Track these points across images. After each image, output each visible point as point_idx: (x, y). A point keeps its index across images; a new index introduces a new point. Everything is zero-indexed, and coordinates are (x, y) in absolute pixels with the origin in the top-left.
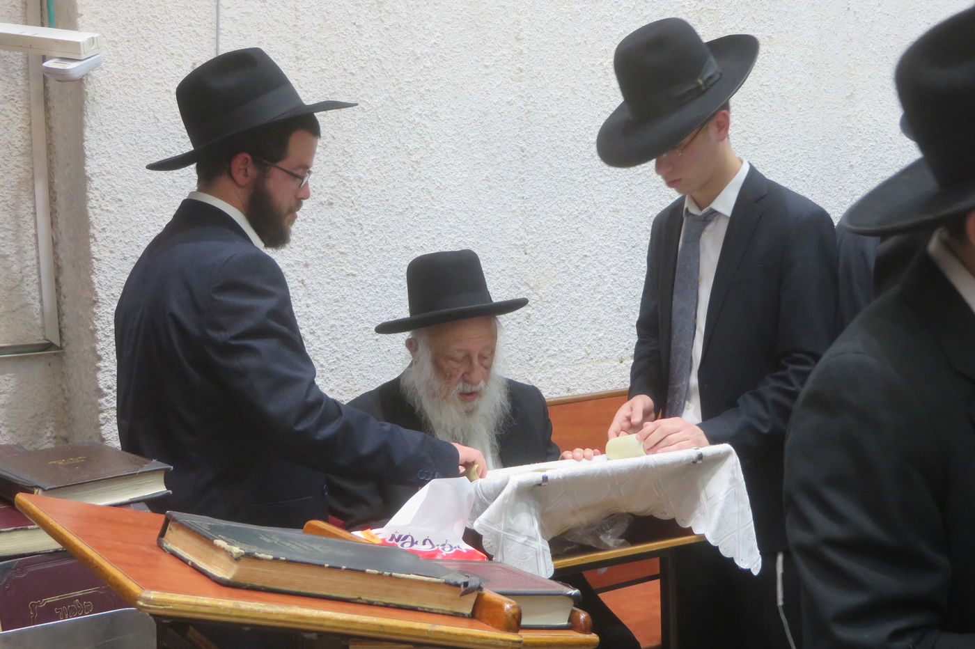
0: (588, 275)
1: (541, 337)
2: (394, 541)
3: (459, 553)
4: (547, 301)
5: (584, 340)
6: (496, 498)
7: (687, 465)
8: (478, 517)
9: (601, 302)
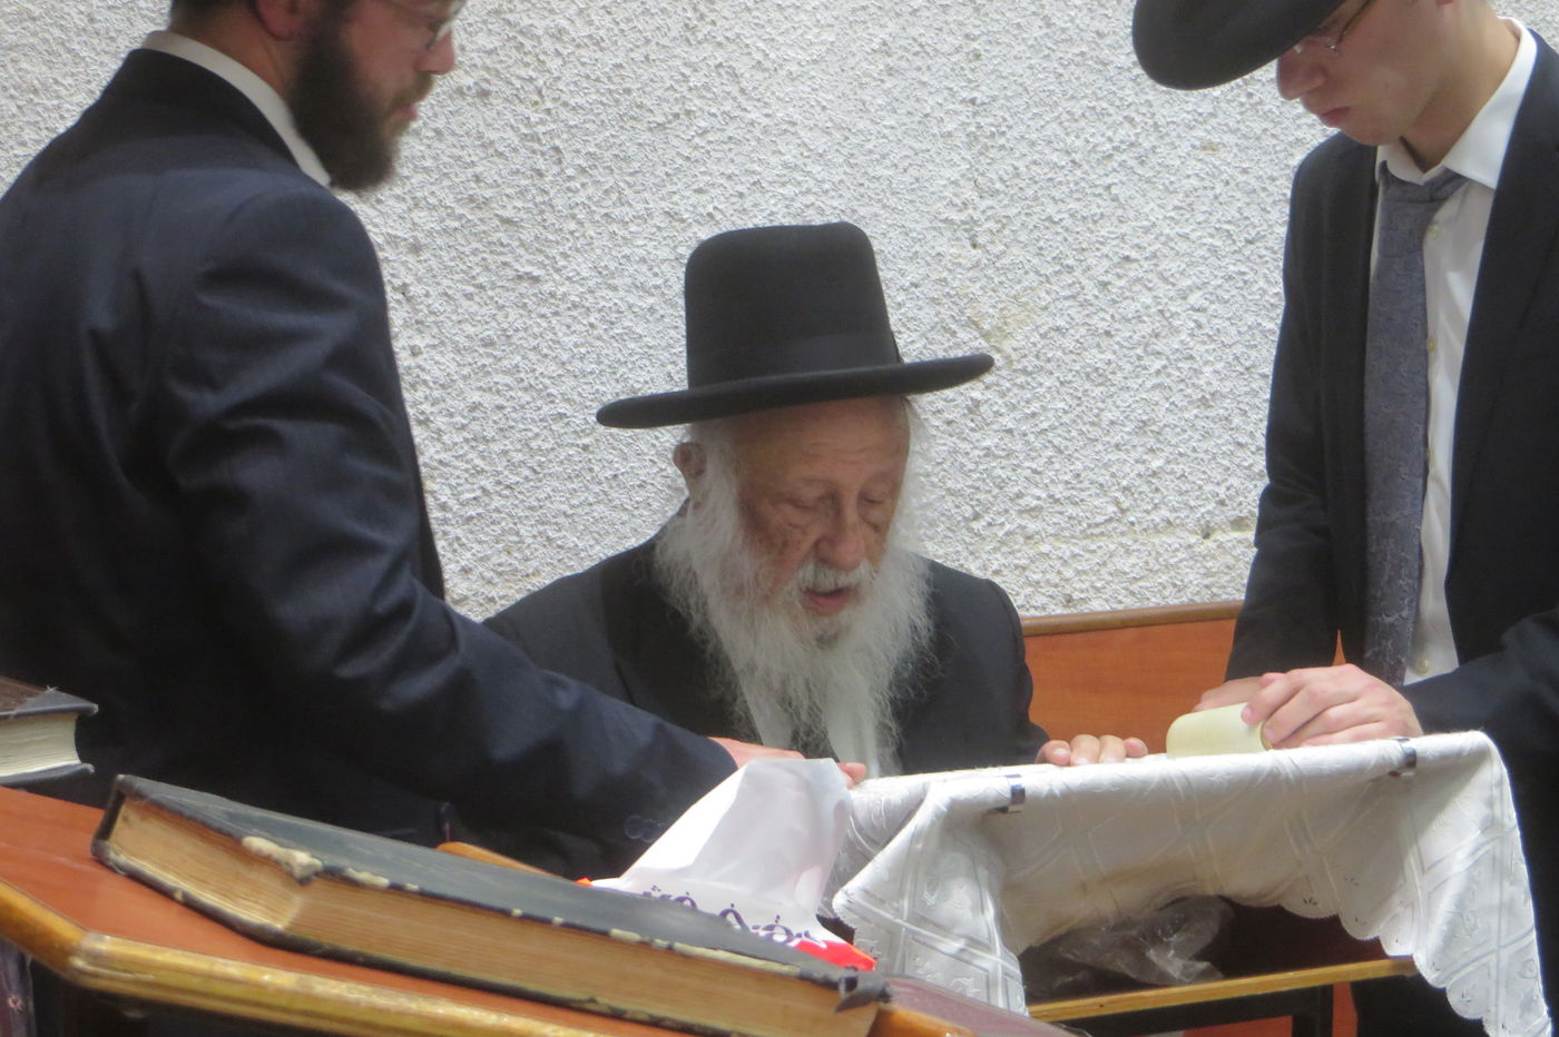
0: (1130, 308)
1: (1004, 462)
4: (1024, 371)
5: (1113, 475)
6: (890, 838)
7: (1378, 778)
8: (845, 882)
9: (1162, 379)
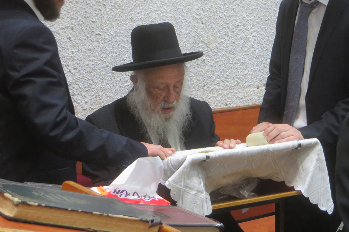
0: (240, 36)
1: (211, 73)
2: (115, 193)
3: (154, 201)
4: (215, 52)
5: (236, 75)
6: (179, 168)
7: (292, 150)
8: (168, 179)
9: (247, 53)
